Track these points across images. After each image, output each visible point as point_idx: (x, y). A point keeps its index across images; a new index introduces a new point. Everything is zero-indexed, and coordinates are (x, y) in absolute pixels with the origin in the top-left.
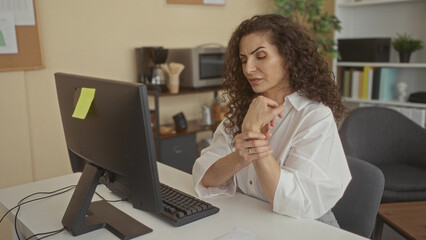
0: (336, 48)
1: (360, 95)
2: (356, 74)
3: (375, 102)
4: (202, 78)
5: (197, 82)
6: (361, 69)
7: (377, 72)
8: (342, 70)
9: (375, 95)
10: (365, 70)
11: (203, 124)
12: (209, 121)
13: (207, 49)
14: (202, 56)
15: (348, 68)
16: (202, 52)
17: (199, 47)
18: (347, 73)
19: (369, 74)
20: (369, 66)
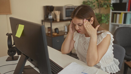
0: (112, 6)
1: (119, 22)
2: (118, 15)
3: (125, 24)
4: (66, 16)
5: (65, 18)
6: (120, 13)
7: (126, 15)
8: (113, 14)
9: (125, 22)
10: (122, 14)
11: (65, 32)
12: (66, 31)
13: (68, 7)
14: (66, 9)
15: (116, 13)
16: (66, 7)
17: (65, 6)
18: (115, 15)
19: (123, 15)
20: (123, 13)
